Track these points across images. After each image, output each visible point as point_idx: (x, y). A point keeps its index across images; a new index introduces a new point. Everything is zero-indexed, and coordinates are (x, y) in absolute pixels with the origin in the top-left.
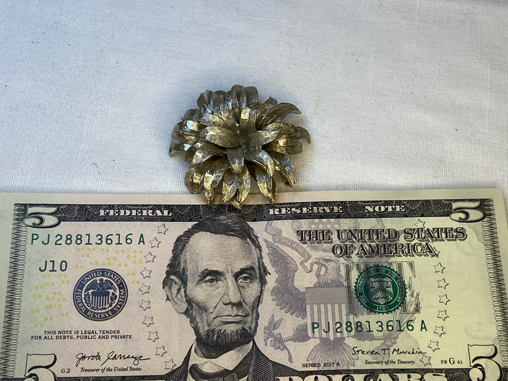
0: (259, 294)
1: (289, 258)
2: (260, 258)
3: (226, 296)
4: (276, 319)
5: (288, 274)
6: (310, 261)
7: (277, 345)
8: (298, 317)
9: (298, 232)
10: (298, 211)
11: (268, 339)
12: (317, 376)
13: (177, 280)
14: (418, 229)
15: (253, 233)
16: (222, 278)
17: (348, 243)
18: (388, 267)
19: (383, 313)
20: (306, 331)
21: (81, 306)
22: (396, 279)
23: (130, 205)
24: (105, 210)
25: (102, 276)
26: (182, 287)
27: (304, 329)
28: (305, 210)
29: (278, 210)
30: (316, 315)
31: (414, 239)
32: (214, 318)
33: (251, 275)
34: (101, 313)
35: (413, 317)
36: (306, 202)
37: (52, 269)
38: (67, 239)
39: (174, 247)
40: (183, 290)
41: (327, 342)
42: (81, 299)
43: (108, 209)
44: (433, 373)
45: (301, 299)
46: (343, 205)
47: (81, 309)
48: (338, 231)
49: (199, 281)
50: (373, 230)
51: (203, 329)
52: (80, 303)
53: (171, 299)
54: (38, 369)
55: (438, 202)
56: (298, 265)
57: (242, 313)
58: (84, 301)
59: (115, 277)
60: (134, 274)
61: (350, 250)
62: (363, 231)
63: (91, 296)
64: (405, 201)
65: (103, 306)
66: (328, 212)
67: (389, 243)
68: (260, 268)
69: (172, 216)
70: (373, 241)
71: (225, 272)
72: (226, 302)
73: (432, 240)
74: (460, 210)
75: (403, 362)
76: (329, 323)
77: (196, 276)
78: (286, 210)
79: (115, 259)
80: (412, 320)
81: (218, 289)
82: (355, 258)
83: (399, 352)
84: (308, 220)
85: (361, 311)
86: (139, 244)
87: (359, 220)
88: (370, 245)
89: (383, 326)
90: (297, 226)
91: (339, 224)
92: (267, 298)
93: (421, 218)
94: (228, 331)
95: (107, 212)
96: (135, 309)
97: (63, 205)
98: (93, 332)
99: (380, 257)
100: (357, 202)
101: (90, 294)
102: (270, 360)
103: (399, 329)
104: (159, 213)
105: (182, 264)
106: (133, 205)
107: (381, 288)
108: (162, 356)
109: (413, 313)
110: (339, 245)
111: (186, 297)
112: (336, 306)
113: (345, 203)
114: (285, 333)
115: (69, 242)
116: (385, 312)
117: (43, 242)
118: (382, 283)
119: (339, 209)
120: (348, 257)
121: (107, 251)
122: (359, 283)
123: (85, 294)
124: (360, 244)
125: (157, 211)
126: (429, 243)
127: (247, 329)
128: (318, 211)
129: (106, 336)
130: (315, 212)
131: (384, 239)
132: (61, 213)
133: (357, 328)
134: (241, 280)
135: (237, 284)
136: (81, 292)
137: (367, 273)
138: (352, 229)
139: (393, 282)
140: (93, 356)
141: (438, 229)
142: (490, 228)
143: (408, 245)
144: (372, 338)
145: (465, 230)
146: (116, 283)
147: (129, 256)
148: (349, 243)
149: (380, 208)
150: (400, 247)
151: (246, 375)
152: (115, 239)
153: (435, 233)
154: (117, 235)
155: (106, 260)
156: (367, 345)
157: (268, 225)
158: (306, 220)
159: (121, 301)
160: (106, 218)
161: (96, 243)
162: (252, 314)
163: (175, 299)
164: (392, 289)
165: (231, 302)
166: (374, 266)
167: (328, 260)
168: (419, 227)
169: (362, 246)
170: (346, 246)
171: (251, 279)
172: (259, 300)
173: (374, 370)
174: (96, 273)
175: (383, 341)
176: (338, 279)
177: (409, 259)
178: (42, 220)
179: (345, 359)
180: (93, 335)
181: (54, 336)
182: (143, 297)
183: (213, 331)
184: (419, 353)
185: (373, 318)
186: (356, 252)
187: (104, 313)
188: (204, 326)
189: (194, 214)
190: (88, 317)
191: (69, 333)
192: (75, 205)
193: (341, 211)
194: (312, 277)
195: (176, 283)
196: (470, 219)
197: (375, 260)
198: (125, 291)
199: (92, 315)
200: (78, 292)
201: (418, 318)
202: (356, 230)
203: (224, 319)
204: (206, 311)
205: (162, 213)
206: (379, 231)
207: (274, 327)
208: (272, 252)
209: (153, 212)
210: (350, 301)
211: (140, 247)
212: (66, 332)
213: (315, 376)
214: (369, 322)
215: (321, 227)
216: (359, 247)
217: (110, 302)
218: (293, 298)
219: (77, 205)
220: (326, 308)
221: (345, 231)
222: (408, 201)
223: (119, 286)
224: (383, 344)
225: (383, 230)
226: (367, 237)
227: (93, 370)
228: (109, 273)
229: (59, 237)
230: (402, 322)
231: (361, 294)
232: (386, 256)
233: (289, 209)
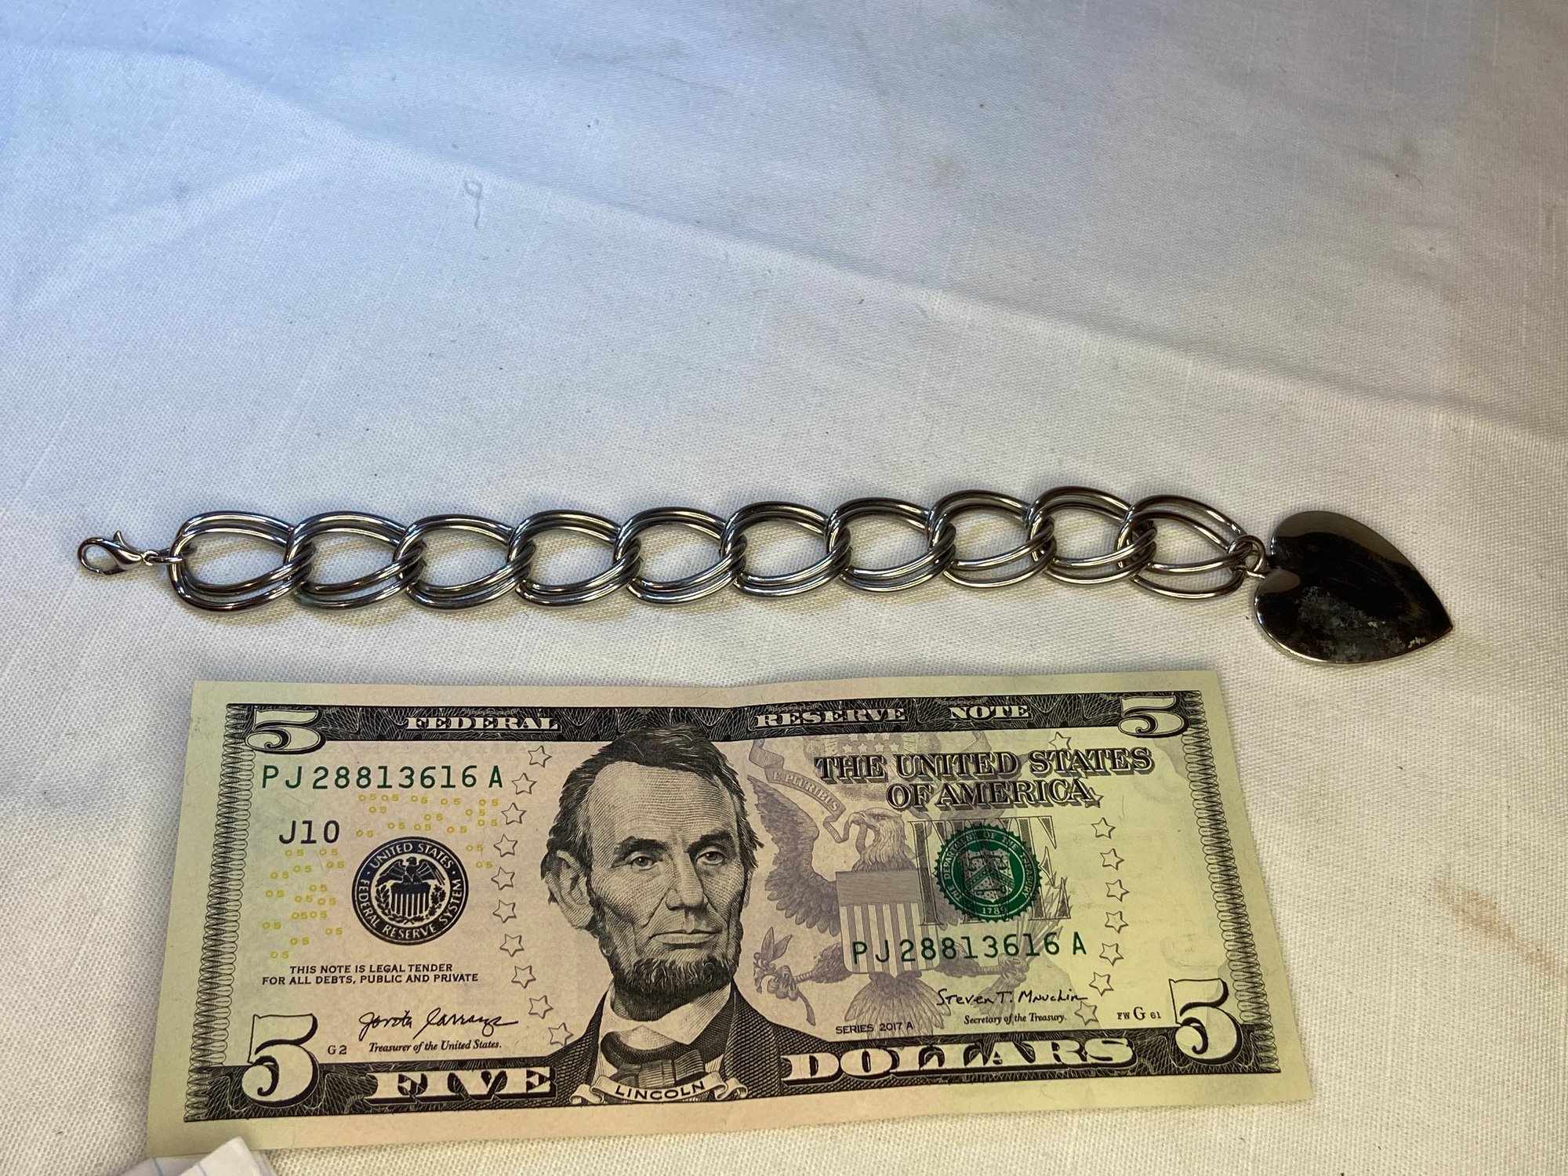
0: (741, 888)
1: (800, 813)
2: (742, 813)
3: (672, 893)
4: (778, 937)
5: (800, 847)
6: (842, 819)
7: (782, 989)
8: (823, 932)
9: (816, 760)
10: (817, 719)
11: (762, 978)
12: (868, 1050)
13: (571, 860)
14: (1058, 752)
15: (725, 765)
16: (664, 856)
17: (918, 781)
18: (1001, 827)
19: (996, 920)
20: (841, 959)
21: (369, 915)
22: (1019, 851)
23: (471, 708)
24: (418, 717)
25: (414, 851)
26: (582, 875)
27: (836, 955)
28: (829, 716)
29: (775, 717)
30: (860, 927)
31: (1050, 772)
32: (650, 938)
33: (723, 848)
34: (412, 929)
35: (1056, 928)
36: (832, 701)
37: (306, 839)
38: (339, 776)
39: (563, 792)
40: (583, 880)
41: (884, 980)
42: (370, 900)
43: (424, 716)
44: (1104, 1039)
45: (828, 896)
46: (905, 706)
47: (369, 921)
48: (899, 757)
49: (616, 861)
50: (968, 755)
51: (628, 960)
52: (368, 907)
53: (559, 899)
54: (278, 1046)
55: (1093, 698)
56: (818, 825)
57: (708, 925)
58: (375, 903)
59: (442, 853)
60: (480, 848)
61: (923, 795)
62: (948, 757)
63: (390, 893)
64: (1029, 696)
65: (415, 913)
66: (877, 719)
67: (1000, 779)
68: (742, 835)
69: (559, 729)
70: (970, 777)
71: (670, 842)
72: (672, 905)
73: (1086, 773)
74: (1137, 713)
75: (1041, 1018)
76: (886, 942)
77: (610, 852)
78: (792, 716)
79: (439, 817)
80: (1055, 934)
81: (656, 879)
82: (934, 812)
83: (1033, 998)
84: (838, 735)
85: (951, 917)
86: (490, 786)
87: (939, 734)
88: (963, 786)
89: (997, 946)
90: (816, 748)
91: (900, 744)
92: (758, 893)
93: (1061, 730)
94: (680, 964)
95: (423, 723)
96: (484, 921)
97: (330, 707)
98: (395, 968)
99: (984, 808)
100: (934, 698)
101: (388, 890)
102: (768, 1022)
103: (1030, 952)
104: (530, 723)
105: (581, 828)
106: (477, 708)
107: (990, 871)
108: (543, 1018)
109: (1057, 919)
110: (901, 785)
111: (589, 894)
112: (900, 907)
113: (909, 702)
114: (797, 965)
115: (342, 782)
116: (999, 918)
117: (287, 782)
118: (990, 860)
119: (899, 714)
120: (920, 810)
121: (425, 801)
122: (945, 861)
123: (378, 890)
124: (943, 782)
125: (527, 720)
126: (1081, 779)
127: (719, 958)
128: (856, 717)
129: (424, 976)
130: (849, 720)
131: (990, 771)
132: (325, 723)
133: (944, 951)
134: (703, 859)
135: (695, 868)
136: (370, 886)
137: (959, 840)
138: (926, 753)
139: (1012, 858)
140: (395, 1019)
141: (1096, 751)
142: (1198, 749)
143: (1040, 783)
144: (976, 972)
145: (1150, 752)
146: (443, 866)
147: (469, 812)
148: (920, 782)
149: (979, 711)
150: (1023, 788)
151: (720, 1055)
152: (440, 777)
153: (1091, 759)
154: (443, 767)
155: (422, 818)
156: (967, 986)
157: (755, 747)
158: (833, 736)
159: (453, 904)
160: (420, 735)
161: (401, 785)
162: (728, 928)
163: (568, 899)
164: (1010, 872)
165: (683, 904)
166: (973, 827)
167: (879, 815)
168: (1058, 749)
169: (946, 786)
170: (915, 786)
171: (724, 857)
172: (742, 898)
173: (983, 1034)
174: (401, 846)
175: (998, 976)
176: (901, 854)
177: (1042, 811)
178: (285, 738)
179: (924, 1015)
180: (395, 973)
181: (312, 978)
182: (501, 895)
183: (649, 963)
184: (1072, 998)
185: (977, 930)
186: (935, 799)
187: (419, 927)
188: (629, 953)
189: (605, 725)
190: (384, 937)
191: (343, 970)
192: (355, 707)
193: (903, 718)
194: (848, 851)
195: (569, 867)
196: (1158, 731)
197: (975, 815)
198: (461, 882)
199: (393, 932)
200: (363, 885)
201: (1066, 930)
202: (934, 756)
203: (670, 939)
204: (633, 923)
205: (538, 724)
206: (980, 756)
207: (774, 955)
208: (764, 801)
209: (519, 721)
210: (928, 898)
211: (492, 793)
212: (338, 969)
213: (863, 1050)
214: (968, 938)
215: (863, 749)
216: (941, 788)
217: (431, 905)
218: (812, 894)
219: (359, 707)
220: (880, 913)
221: (912, 757)
222: (1035, 696)
223: (449, 872)
224: (1000, 981)
225: (988, 754)
226: (956, 769)
227: (395, 1049)
228: (428, 847)
229: (322, 773)
230: (1035, 937)
231: (949, 883)
232: (997, 807)
233: (798, 714)
